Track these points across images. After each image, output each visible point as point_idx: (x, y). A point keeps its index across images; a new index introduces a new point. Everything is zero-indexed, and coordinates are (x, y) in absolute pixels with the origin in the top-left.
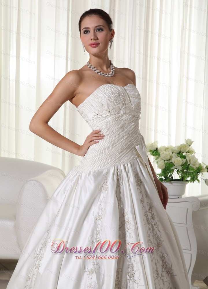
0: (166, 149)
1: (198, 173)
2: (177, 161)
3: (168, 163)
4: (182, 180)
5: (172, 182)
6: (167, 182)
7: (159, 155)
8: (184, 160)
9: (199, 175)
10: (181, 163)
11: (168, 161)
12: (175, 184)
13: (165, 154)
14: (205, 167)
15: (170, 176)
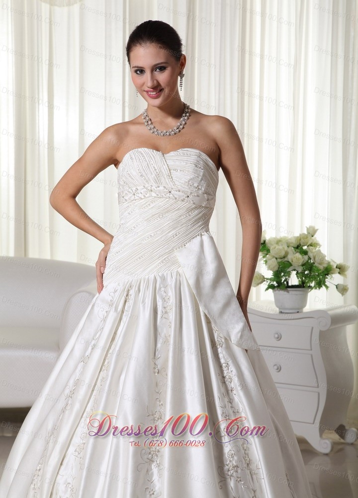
0: (279, 242)
1: (326, 275)
2: (295, 259)
3: (281, 261)
4: (302, 286)
5: (289, 289)
6: (281, 289)
7: (268, 251)
8: (306, 257)
9: (327, 278)
10: (301, 262)
11: (281, 259)
12: (292, 292)
13: (277, 249)
14: (335, 267)
15: (284, 281)
